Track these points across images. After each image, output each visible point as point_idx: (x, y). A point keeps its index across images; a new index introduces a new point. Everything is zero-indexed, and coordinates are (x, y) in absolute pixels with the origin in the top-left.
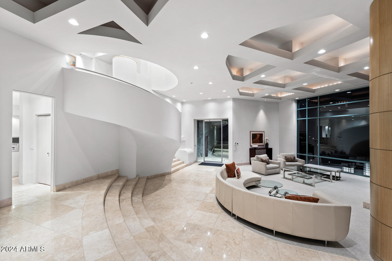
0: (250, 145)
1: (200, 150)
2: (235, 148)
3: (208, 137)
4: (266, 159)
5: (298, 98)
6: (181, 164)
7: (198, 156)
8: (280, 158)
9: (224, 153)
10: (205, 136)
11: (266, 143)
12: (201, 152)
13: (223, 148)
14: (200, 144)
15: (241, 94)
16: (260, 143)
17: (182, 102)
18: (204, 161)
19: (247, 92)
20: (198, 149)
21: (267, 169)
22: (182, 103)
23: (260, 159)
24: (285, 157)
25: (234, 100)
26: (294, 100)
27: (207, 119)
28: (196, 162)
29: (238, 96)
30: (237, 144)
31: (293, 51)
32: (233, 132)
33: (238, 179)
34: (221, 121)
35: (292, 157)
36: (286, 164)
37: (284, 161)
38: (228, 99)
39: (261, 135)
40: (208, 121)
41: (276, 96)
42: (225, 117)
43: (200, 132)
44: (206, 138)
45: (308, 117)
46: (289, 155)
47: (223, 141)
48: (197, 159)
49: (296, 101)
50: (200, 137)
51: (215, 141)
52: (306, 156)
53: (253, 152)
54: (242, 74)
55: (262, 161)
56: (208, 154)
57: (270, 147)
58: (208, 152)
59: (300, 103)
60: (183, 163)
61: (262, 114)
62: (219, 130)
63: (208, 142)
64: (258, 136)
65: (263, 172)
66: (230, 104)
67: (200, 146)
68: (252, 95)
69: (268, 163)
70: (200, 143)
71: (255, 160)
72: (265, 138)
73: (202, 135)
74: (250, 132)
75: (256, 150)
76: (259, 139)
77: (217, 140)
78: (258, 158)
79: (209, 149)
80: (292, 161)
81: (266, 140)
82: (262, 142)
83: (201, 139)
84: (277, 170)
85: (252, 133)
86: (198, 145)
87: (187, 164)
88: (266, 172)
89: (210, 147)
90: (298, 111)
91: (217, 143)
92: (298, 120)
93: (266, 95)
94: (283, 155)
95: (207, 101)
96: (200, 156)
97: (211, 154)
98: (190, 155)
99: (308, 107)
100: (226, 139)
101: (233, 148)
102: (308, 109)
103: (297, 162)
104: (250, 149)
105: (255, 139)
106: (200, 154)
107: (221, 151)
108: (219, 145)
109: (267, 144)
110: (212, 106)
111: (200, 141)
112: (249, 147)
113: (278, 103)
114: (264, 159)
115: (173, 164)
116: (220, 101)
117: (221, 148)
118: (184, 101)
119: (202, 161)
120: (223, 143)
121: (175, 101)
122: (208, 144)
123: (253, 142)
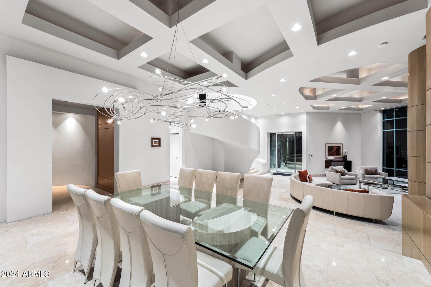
0: (326, 158)
1: (272, 161)
2: (309, 160)
3: (280, 149)
4: (341, 170)
5: (383, 109)
6: (255, 172)
7: (271, 167)
8: (359, 170)
9: (297, 166)
10: (278, 148)
11: (344, 155)
12: (274, 163)
13: (296, 161)
14: (273, 156)
15: (314, 108)
16: (336, 155)
17: (256, 116)
18: (277, 172)
19: (322, 106)
20: (271, 160)
21: (342, 179)
22: (256, 118)
23: (335, 170)
24: (365, 170)
25: (308, 113)
26: (379, 111)
27: (280, 132)
28: (269, 172)
29: (312, 110)
30: (312, 155)
31: (360, 77)
32: (306, 144)
33: (309, 183)
34: (294, 134)
35: (373, 170)
36: (365, 176)
37: (363, 173)
38: (301, 113)
39: (339, 148)
40: (281, 134)
41: (356, 107)
42: (298, 130)
43: (273, 145)
44: (279, 150)
45: (396, 129)
46: (370, 168)
47: (296, 154)
48: (270, 170)
49: (382, 111)
50: (272, 149)
51: (287, 154)
52: (393, 170)
53: (328, 164)
54: (315, 94)
55: (337, 171)
56: (280, 165)
57: (348, 159)
58: (281, 163)
59: (387, 113)
60: (257, 172)
61: (339, 126)
62: (292, 142)
63: (281, 154)
64: (335, 148)
65: (337, 182)
66: (304, 118)
67: (273, 157)
68: (328, 108)
69: (343, 174)
70: (273, 154)
71: (329, 171)
72: (343, 151)
73: (274, 147)
74: (326, 144)
75: (332, 162)
76: (335, 151)
77: (289, 152)
78: (333, 169)
79: (282, 160)
80: (373, 174)
81: (344, 152)
82: (340, 155)
83: (273, 151)
84: (354, 181)
85: (327, 145)
86: (270, 156)
87: (261, 173)
88: (340, 182)
89: (283, 158)
90: (384, 122)
91: (290, 156)
92: (384, 132)
93: (342, 108)
94: (363, 168)
95: (280, 116)
96: (273, 167)
97: (284, 165)
98: (264, 165)
99: (396, 118)
100: (299, 152)
101: (307, 160)
102: (396, 120)
103: (379, 175)
104: (325, 161)
105: (331, 151)
106: (273, 165)
107: (294, 164)
108: (291, 158)
109: (345, 157)
110: (285, 120)
111: (273, 153)
112: (325, 159)
113: (360, 114)
114: (340, 170)
115: (250, 172)
116: (293, 115)
117: (294, 161)
118: (258, 116)
119: (276, 172)
120: (296, 156)
121: (250, 116)
122: (281, 155)
123: (329, 155)
